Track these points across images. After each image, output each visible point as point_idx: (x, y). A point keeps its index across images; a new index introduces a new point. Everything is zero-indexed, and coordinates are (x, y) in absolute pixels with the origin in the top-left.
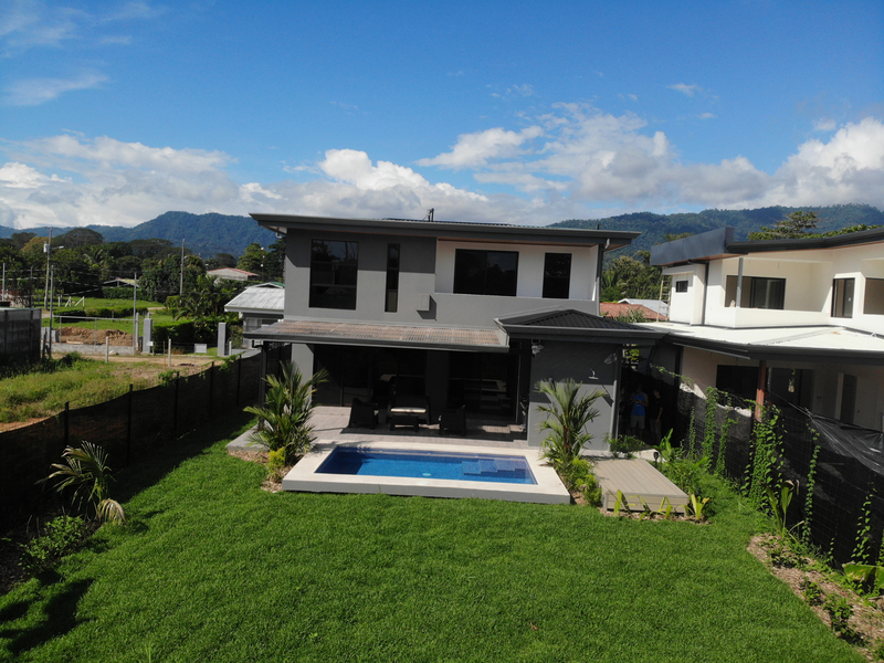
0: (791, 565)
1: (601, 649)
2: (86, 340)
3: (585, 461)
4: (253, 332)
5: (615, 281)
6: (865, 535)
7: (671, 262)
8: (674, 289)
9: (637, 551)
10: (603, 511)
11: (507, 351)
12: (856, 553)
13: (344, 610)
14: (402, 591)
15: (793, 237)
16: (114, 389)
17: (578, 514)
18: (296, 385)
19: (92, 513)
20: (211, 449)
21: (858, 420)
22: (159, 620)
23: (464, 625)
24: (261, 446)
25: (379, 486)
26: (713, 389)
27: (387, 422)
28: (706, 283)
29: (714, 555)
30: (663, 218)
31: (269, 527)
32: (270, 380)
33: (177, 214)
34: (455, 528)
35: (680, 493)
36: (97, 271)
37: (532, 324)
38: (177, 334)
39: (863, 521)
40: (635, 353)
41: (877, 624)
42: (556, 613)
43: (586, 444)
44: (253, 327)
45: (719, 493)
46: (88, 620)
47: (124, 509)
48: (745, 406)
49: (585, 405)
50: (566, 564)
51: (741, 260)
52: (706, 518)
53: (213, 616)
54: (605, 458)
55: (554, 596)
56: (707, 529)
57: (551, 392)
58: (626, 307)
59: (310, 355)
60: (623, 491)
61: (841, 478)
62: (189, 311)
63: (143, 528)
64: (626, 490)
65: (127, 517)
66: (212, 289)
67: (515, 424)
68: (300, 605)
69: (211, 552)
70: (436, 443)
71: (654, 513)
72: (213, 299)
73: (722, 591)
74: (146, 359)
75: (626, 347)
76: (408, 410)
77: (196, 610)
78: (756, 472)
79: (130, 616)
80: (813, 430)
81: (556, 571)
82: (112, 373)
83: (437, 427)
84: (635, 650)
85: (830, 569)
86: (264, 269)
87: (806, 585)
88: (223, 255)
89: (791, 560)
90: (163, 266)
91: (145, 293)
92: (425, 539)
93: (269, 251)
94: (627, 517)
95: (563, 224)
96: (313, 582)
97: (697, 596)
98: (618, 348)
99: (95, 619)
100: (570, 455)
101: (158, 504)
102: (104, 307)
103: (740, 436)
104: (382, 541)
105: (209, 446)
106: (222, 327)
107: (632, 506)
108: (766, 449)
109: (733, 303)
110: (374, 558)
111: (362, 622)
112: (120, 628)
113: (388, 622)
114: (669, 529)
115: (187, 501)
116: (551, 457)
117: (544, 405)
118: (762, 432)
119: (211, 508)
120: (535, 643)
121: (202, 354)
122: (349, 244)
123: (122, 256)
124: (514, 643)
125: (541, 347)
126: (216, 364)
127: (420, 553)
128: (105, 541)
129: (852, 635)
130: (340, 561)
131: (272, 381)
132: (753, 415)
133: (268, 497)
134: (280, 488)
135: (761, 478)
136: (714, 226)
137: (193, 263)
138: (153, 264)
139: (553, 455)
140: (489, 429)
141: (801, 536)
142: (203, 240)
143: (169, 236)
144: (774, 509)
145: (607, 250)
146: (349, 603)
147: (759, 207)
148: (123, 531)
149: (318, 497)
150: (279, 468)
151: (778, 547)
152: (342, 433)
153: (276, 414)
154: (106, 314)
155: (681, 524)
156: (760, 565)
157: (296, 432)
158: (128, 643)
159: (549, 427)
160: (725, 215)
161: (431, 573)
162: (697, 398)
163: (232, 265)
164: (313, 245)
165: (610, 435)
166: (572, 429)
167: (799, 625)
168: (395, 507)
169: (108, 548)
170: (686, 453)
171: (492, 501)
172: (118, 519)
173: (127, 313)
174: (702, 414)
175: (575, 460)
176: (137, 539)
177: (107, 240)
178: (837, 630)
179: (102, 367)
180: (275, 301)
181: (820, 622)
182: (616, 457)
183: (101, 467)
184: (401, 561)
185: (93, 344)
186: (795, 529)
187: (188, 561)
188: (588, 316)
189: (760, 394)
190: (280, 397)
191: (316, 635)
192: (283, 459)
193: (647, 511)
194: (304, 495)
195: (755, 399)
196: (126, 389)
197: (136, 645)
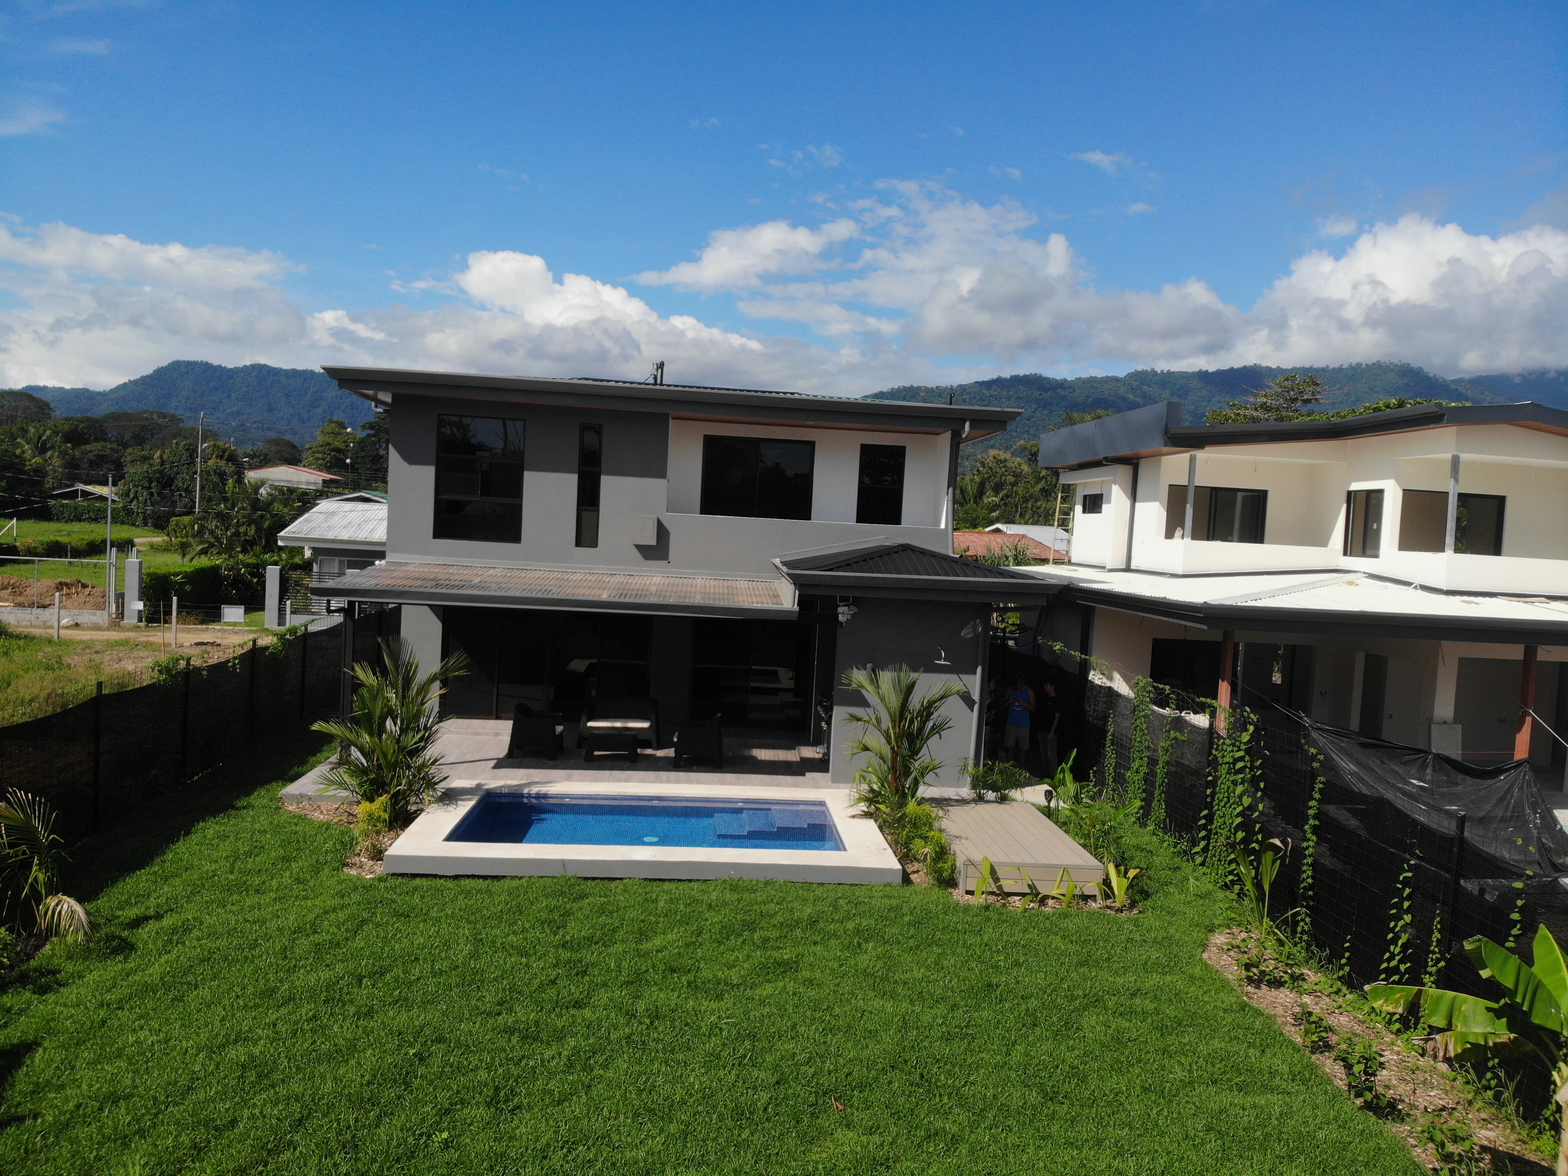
0: (1277, 984)
1: (955, 1140)
2: (19, 599)
3: (926, 807)
4: (330, 584)
5: (980, 493)
6: (1404, 929)
7: (1075, 461)
8: (1078, 508)
9: (1017, 964)
10: (958, 895)
11: (795, 617)
12: (1389, 960)
13: (497, 1089)
14: (603, 1051)
15: (1281, 419)
16: (71, 689)
17: (915, 901)
18: (408, 681)
19: (30, 920)
20: (253, 799)
21: (1390, 732)
22: (156, 1115)
23: (714, 1106)
24: (345, 793)
25: (564, 863)
26: (1144, 680)
27: (579, 746)
28: (1134, 498)
29: (1147, 967)
30: (1062, 385)
31: (359, 942)
32: (360, 673)
33: (191, 366)
34: (700, 934)
35: (1092, 861)
36: (40, 471)
37: (839, 568)
38: (188, 588)
39: (1398, 906)
40: (1013, 618)
41: (1424, 1082)
42: (876, 1079)
43: (930, 777)
44: (332, 575)
45: (1157, 860)
46: (21, 1119)
47: (88, 913)
48: (1199, 709)
49: (928, 710)
50: (894, 991)
51: (1192, 460)
52: (1133, 904)
53: (254, 1106)
54: (962, 802)
55: (873, 1049)
56: (1135, 922)
57: (870, 688)
58: (999, 538)
59: (435, 627)
60: (993, 859)
61: (1361, 832)
62: (212, 545)
63: (124, 948)
64: (997, 857)
65: (94, 926)
66: (256, 504)
67: (807, 744)
68: (416, 1083)
69: (251, 989)
70: (668, 781)
71: (1046, 897)
72: (258, 523)
73: (1162, 1030)
74: (131, 634)
75: (998, 609)
76: (618, 724)
77: (223, 1096)
78: (1217, 822)
79: (101, 1109)
80: (1313, 751)
81: (877, 1003)
82: (67, 660)
83: (670, 752)
84: (1012, 1139)
85: (1344, 989)
86: (352, 468)
87: (1304, 1017)
88: (276, 442)
89: (1277, 974)
90: (163, 463)
91: (130, 513)
92: (645, 955)
93: (362, 434)
94: (998, 905)
95: (893, 394)
96: (440, 1040)
97: (1118, 1040)
98: (985, 611)
99: (35, 1117)
100: (903, 796)
101: (152, 902)
102: (52, 538)
103: (1190, 759)
104: (569, 961)
105: (248, 794)
106: (272, 574)
107: (1008, 885)
108: (1235, 783)
109: (1178, 532)
110: (552, 992)
111: (530, 1108)
112: (82, 1132)
113: (577, 1106)
114: (1070, 925)
115: (206, 896)
116: (870, 801)
117: (859, 711)
118: (1227, 754)
119: (252, 908)
120: (839, 1134)
121: (235, 624)
122: (509, 423)
123: (87, 442)
124: (802, 1136)
125: (854, 610)
126: (261, 642)
127: (636, 981)
128: (54, 972)
129: (1384, 1102)
130: (490, 998)
131: (364, 675)
132: (1211, 724)
133: (357, 886)
134: (380, 869)
135: (1225, 832)
136: (1149, 400)
137: (221, 457)
138: (145, 459)
139: (873, 798)
140: (763, 754)
141: (1294, 932)
142: (238, 413)
143: (175, 407)
144: (1249, 886)
145: (968, 439)
146: (507, 1076)
147: (1225, 367)
148: (86, 953)
149: (450, 884)
150: (378, 833)
151: (1254, 951)
152: (495, 767)
153: (371, 735)
154: (56, 550)
155: (1091, 914)
156: (1225, 985)
157: (409, 767)
158: (98, 1158)
159: (866, 749)
160: (1167, 380)
161: (656, 1016)
162: (1118, 695)
163: (293, 459)
164: (441, 424)
165: (971, 762)
166: (906, 752)
167: (1292, 1087)
168: (591, 899)
169: (60, 985)
170: (1100, 792)
171: (766, 883)
172: (77, 931)
173: (96, 549)
174: (1127, 724)
175: (911, 807)
176: (114, 967)
177: (59, 412)
178: (1358, 1095)
179: (48, 649)
180: (371, 525)
181: (1330, 1082)
182: (980, 799)
183: (44, 836)
184: (602, 997)
185: (31, 605)
186: (1285, 921)
187: (208, 1007)
188: (934, 555)
189: (1224, 688)
190: (379, 704)
191: (445, 1135)
192: (386, 816)
193: (1033, 893)
194: (425, 882)
195: (1215, 697)
196: (91, 691)
197: (113, 1162)
